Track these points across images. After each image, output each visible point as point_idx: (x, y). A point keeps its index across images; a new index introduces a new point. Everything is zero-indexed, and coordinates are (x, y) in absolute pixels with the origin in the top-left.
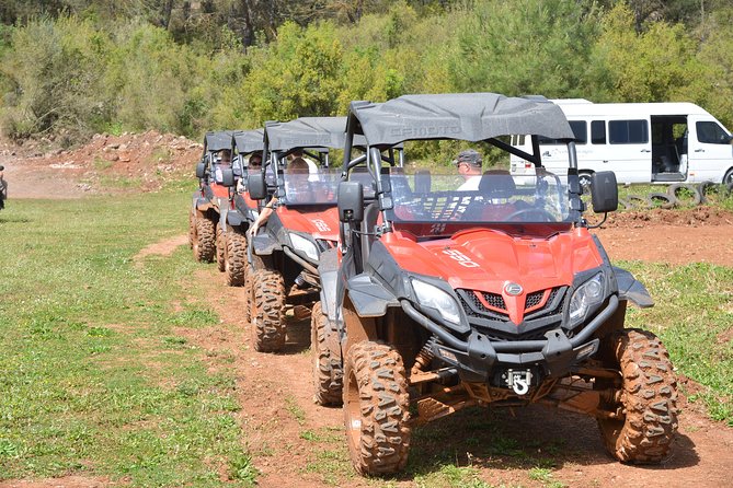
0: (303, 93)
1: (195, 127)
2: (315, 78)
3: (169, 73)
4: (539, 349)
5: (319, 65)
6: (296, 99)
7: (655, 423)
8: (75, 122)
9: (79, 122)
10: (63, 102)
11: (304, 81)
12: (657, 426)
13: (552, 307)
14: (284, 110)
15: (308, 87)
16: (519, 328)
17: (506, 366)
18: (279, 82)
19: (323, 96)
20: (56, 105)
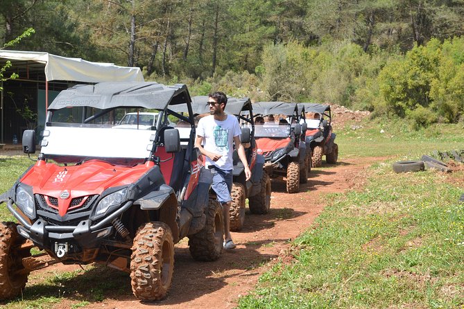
0: (410, 81)
1: (351, 101)
2: (418, 72)
3: (338, 70)
4: (71, 231)
5: (422, 64)
6: (406, 84)
7: (142, 278)
8: (289, 98)
9: (291, 98)
10: (284, 88)
11: (411, 73)
12: (143, 279)
13: (86, 207)
14: (397, 91)
15: (413, 77)
16: (62, 218)
17: (55, 240)
18: (395, 75)
19: (422, 83)
20: (279, 90)
